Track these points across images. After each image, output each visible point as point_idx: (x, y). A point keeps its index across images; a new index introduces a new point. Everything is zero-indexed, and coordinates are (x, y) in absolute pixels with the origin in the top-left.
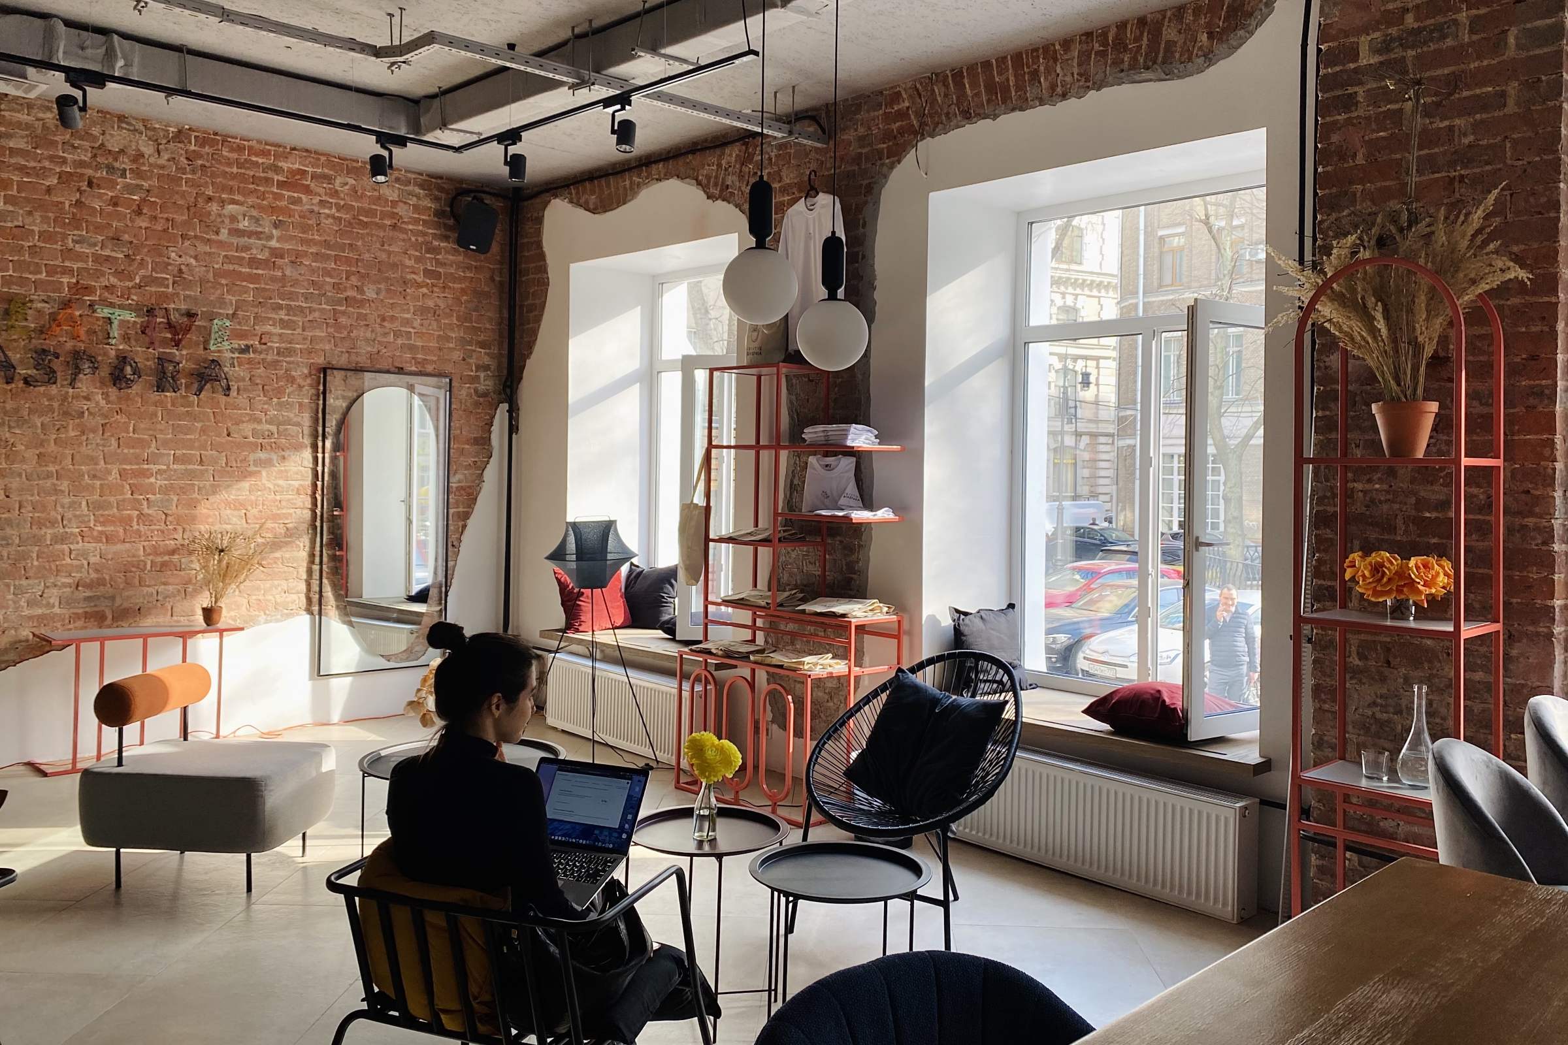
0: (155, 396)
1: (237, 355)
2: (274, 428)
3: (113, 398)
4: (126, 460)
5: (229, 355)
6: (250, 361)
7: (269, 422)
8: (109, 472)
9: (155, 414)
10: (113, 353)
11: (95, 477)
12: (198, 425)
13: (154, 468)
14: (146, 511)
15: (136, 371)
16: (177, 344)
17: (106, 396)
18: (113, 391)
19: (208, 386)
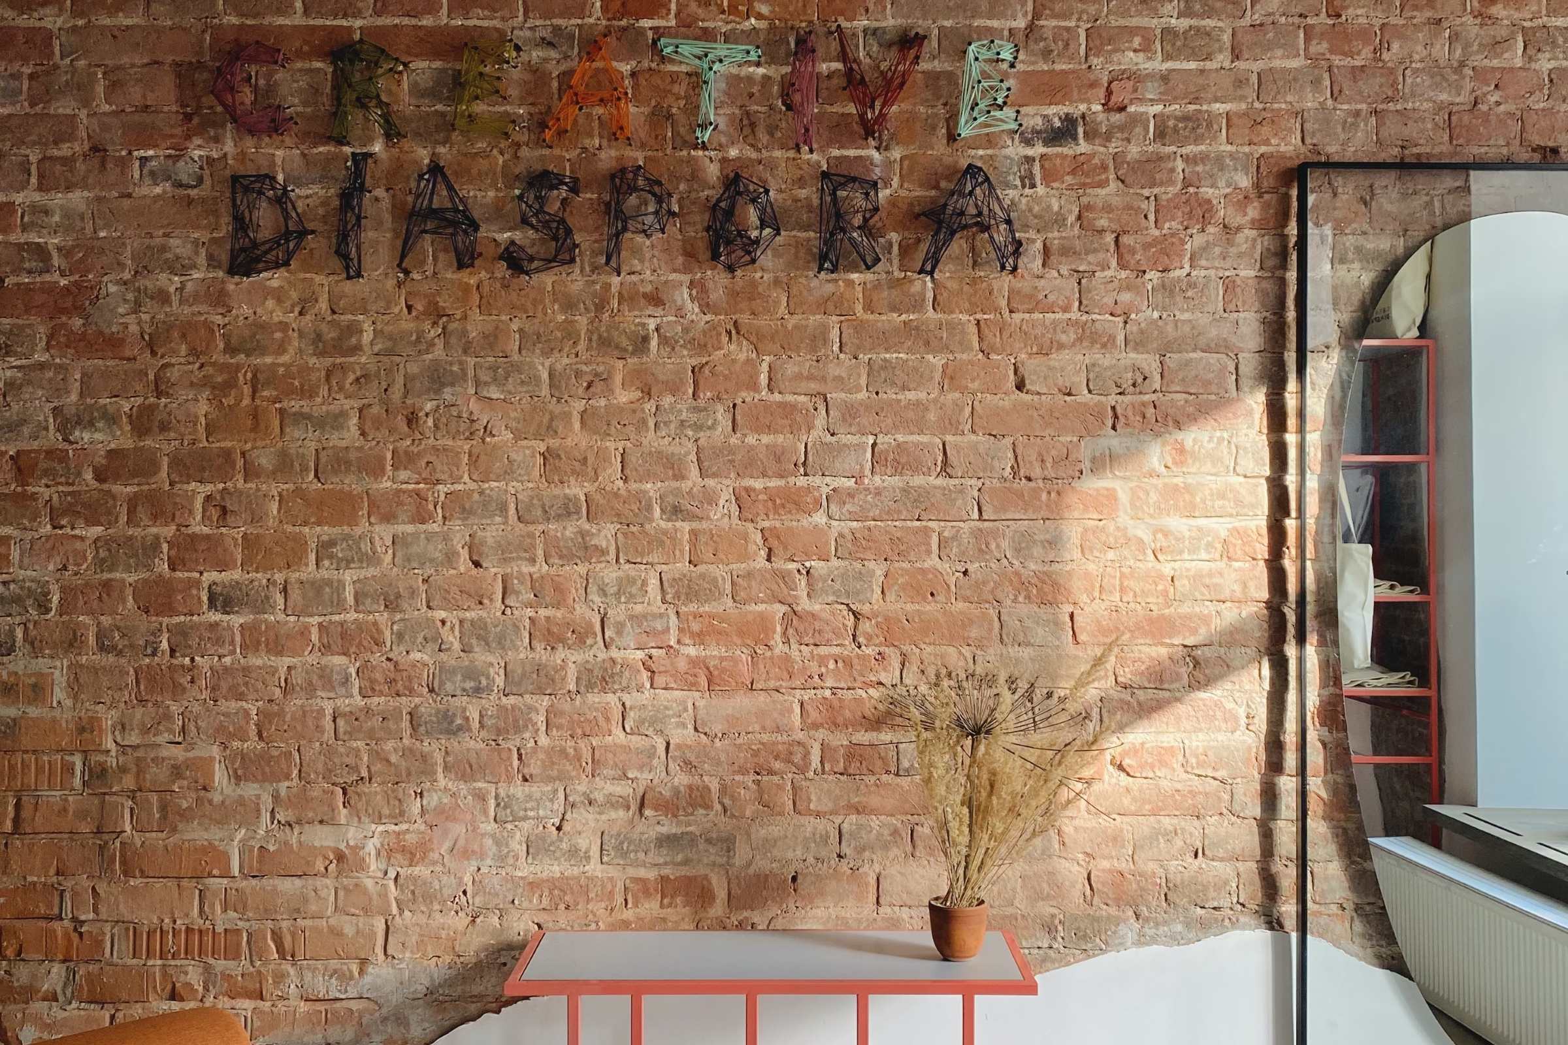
0: (821, 284)
1: (1039, 149)
3: (717, 294)
4: (749, 464)
5: (1015, 150)
6: (1078, 165)
8: (710, 499)
9: (818, 339)
10: (713, 171)
11: (676, 512)
13: (822, 485)
14: (805, 604)
15: (772, 219)
16: (869, 130)
17: (699, 289)
19: (958, 245)
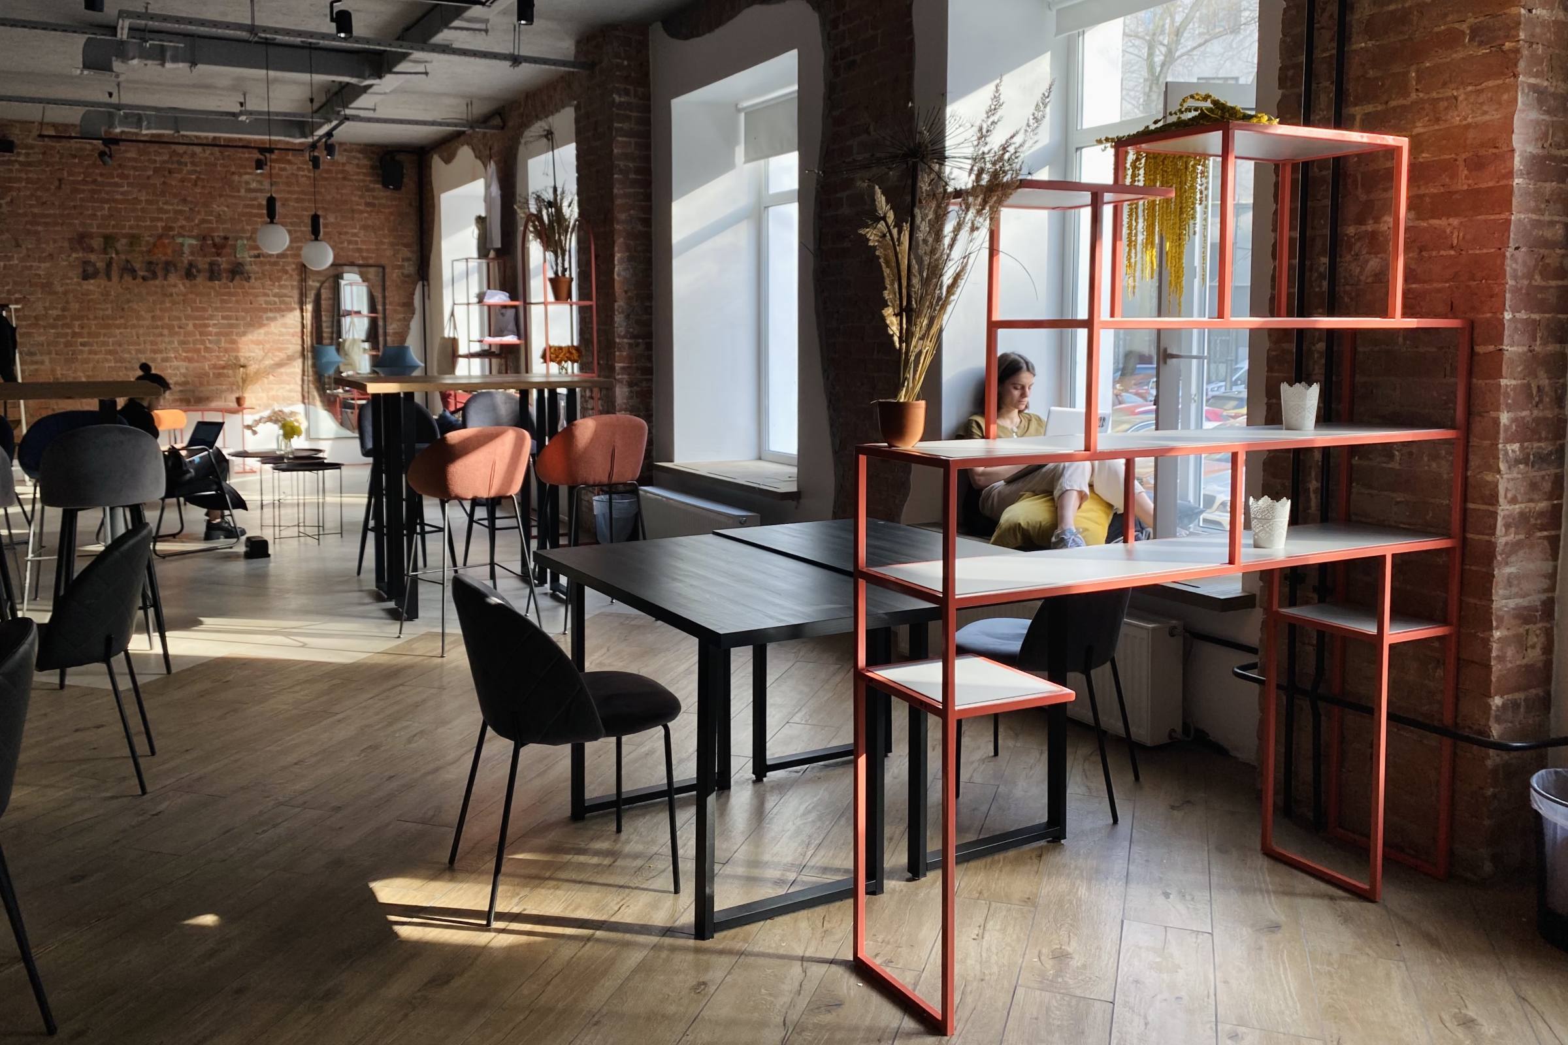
0: (210, 284)
1: (253, 259)
2: (277, 299)
3: (188, 285)
5: (249, 259)
6: (261, 262)
7: (275, 296)
9: (209, 294)
10: (186, 262)
12: (234, 299)
14: (208, 345)
15: (199, 271)
16: (218, 255)
18: (187, 282)
19: (238, 277)
